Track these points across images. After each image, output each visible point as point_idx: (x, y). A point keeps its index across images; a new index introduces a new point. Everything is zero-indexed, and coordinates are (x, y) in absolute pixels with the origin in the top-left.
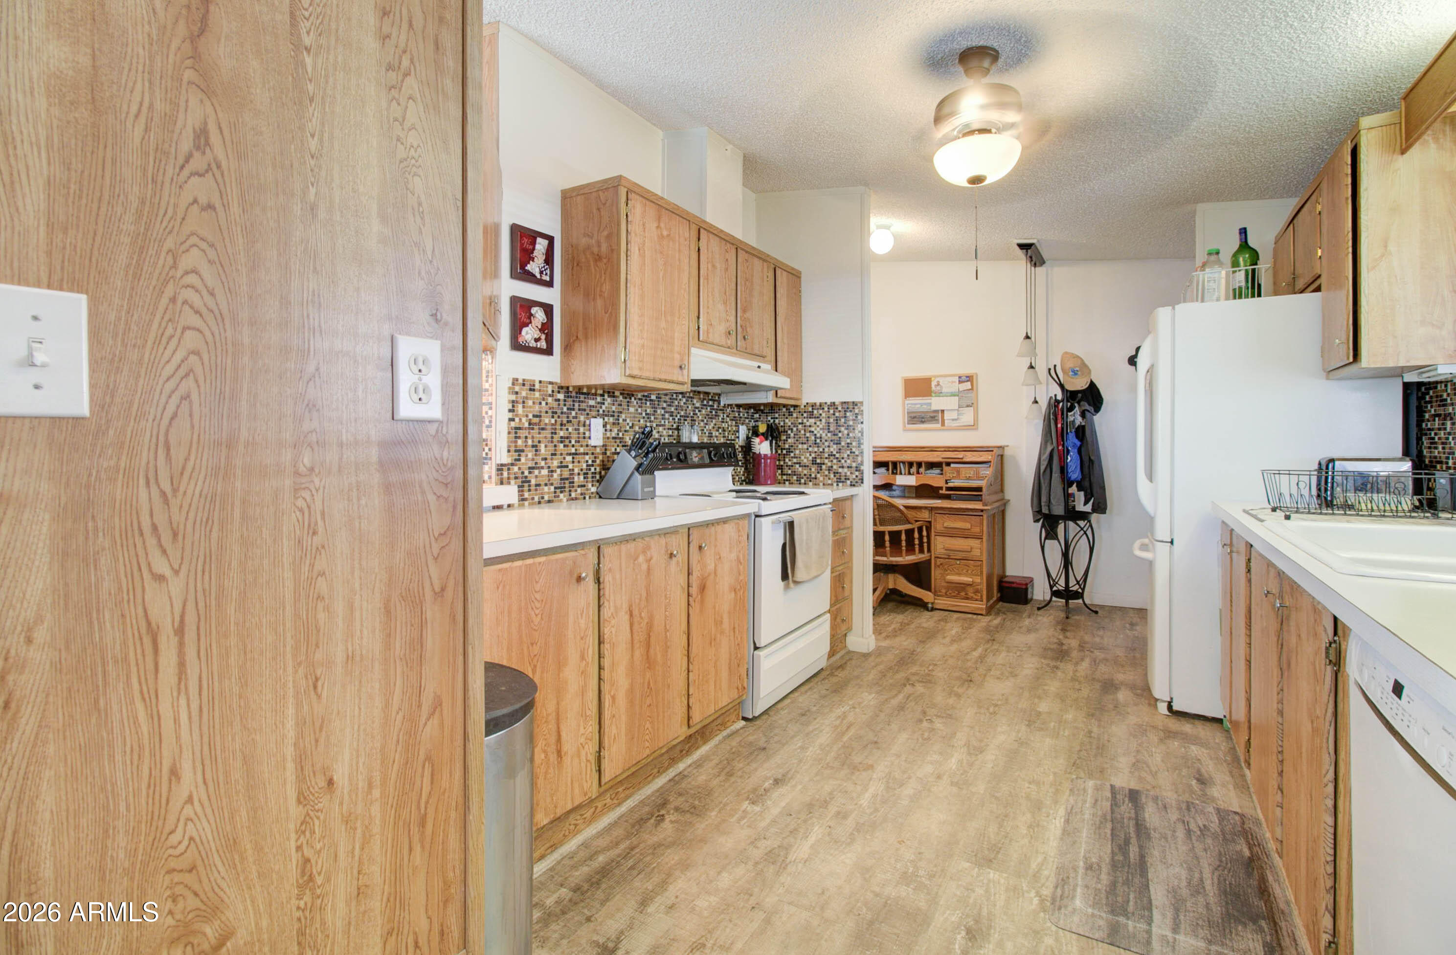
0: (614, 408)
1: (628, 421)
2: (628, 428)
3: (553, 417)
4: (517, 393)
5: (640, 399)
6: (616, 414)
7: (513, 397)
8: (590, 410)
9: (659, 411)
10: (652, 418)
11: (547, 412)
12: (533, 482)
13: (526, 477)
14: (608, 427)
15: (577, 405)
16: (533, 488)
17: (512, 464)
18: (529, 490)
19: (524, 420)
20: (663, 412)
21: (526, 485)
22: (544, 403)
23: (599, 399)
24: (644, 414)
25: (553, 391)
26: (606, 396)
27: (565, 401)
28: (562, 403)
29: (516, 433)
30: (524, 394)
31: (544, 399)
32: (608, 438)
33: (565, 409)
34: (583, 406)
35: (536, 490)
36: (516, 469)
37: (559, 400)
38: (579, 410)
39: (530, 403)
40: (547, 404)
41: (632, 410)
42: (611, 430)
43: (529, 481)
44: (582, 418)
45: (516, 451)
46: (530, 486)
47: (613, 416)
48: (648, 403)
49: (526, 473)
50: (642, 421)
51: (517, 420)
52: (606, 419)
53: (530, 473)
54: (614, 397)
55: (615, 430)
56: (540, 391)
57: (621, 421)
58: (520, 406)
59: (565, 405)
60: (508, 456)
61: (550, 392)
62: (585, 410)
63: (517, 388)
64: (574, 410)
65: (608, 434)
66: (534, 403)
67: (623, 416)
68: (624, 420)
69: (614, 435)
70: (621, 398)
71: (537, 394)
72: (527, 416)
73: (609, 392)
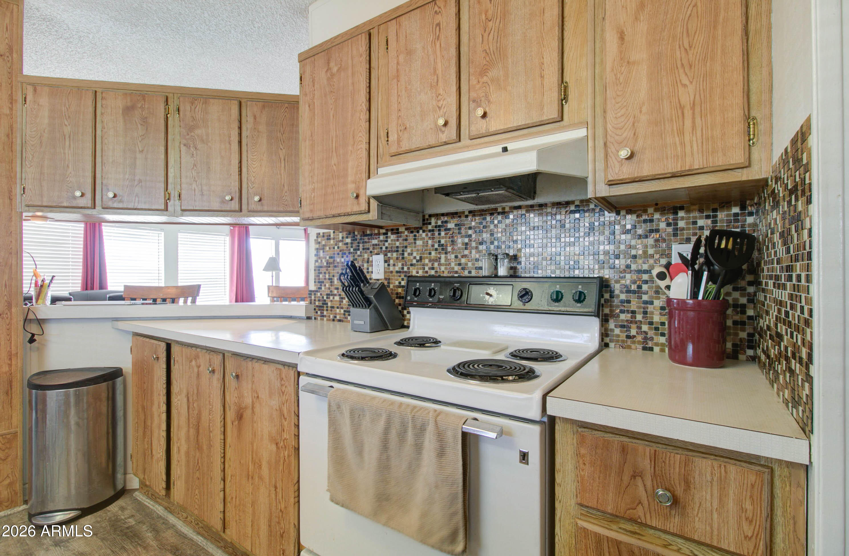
0: (398, 244)
1: (415, 254)
2: (414, 261)
3: (342, 257)
4: (319, 243)
5: (430, 231)
6: (400, 250)
7: (317, 246)
8: (374, 249)
9: (460, 240)
10: (449, 249)
11: (338, 254)
12: (329, 304)
13: (325, 301)
14: (392, 262)
15: (361, 245)
16: (329, 309)
17: (317, 291)
18: (327, 310)
19: (324, 260)
20: (466, 240)
21: (325, 306)
22: (336, 248)
23: (382, 238)
24: (436, 246)
25: (343, 238)
26: (389, 234)
27: (352, 243)
28: (349, 245)
29: (319, 270)
30: (323, 243)
31: (336, 245)
32: (392, 272)
33: (352, 250)
34: (367, 245)
35: (331, 311)
36: (319, 294)
37: (347, 244)
38: (363, 249)
39: (327, 248)
40: (338, 248)
41: (419, 243)
42: (394, 265)
43: (327, 304)
44: (366, 256)
45: (319, 282)
46: (327, 307)
47: (397, 251)
48: (443, 234)
49: (325, 298)
50: (433, 253)
51: (319, 261)
52: (389, 255)
53: (327, 298)
54: (398, 233)
55: (400, 265)
56: (334, 239)
57: (406, 254)
58: (321, 251)
59: (352, 247)
60: (315, 285)
61: (341, 238)
62: (368, 249)
63: (319, 240)
64: (359, 249)
65: (391, 268)
66: (330, 248)
67: (409, 250)
68: (410, 254)
69: (397, 269)
70: (406, 233)
71: (332, 242)
72: (326, 258)
73: (392, 230)
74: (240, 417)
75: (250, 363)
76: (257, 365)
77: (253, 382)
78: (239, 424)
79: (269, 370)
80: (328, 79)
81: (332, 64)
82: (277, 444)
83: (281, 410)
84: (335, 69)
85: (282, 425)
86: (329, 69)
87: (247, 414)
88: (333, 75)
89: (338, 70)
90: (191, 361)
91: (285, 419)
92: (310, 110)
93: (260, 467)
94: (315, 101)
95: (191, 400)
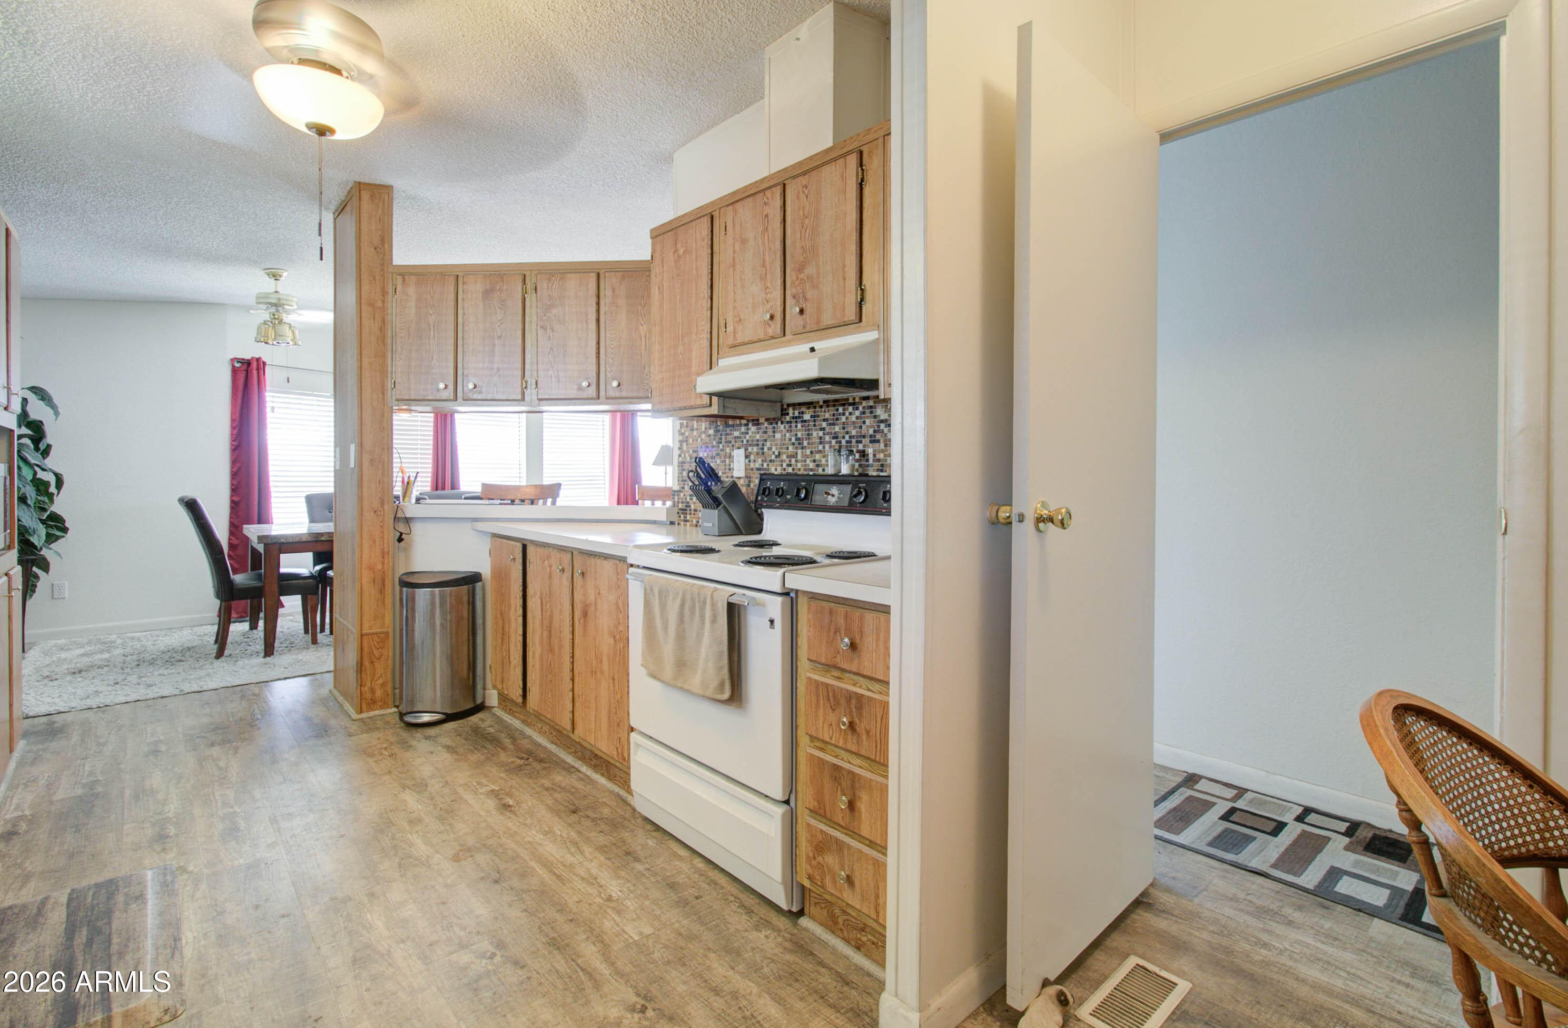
0: (758, 437)
1: (774, 449)
2: (773, 457)
3: (705, 451)
4: (683, 434)
5: (788, 422)
6: (760, 443)
7: (681, 438)
8: (735, 442)
9: (815, 434)
10: (805, 443)
11: (701, 447)
12: (692, 507)
13: (688, 503)
14: (752, 457)
15: (723, 437)
16: (693, 512)
17: (680, 491)
18: (690, 514)
19: (687, 455)
20: (821, 433)
21: (688, 509)
22: (699, 440)
23: (743, 429)
24: (793, 440)
25: (706, 428)
26: (750, 425)
27: (715, 435)
28: (712, 437)
29: (682, 466)
30: (687, 434)
31: (699, 436)
32: (752, 469)
33: (714, 443)
34: (729, 438)
35: (694, 514)
36: (682, 495)
37: (710, 436)
38: (726, 442)
39: (691, 440)
40: (701, 440)
41: (778, 436)
42: (755, 461)
43: (690, 506)
44: (728, 450)
45: (683, 481)
46: (690, 510)
47: (757, 445)
48: (799, 425)
49: (688, 499)
50: (791, 448)
51: (683, 455)
52: (750, 449)
53: (691, 499)
54: (758, 424)
55: (760, 461)
56: (697, 429)
57: (766, 449)
58: (685, 444)
59: (714, 439)
60: (679, 484)
61: (703, 429)
62: (731, 442)
63: (683, 431)
64: (721, 443)
65: (752, 465)
66: (693, 441)
67: (768, 444)
68: (770, 449)
69: (757, 466)
70: (766, 424)
71: (695, 433)
72: (689, 452)
73: (753, 420)
74: (585, 614)
75: (593, 560)
76: (599, 562)
77: (596, 579)
78: (584, 621)
79: (608, 566)
80: (675, 261)
81: (679, 246)
82: (614, 637)
83: (617, 603)
84: (681, 251)
85: (618, 619)
86: (676, 251)
87: (591, 611)
88: (679, 257)
89: (684, 253)
90: (544, 562)
91: (621, 612)
92: (660, 293)
93: (601, 661)
94: (664, 283)
95: (544, 600)
